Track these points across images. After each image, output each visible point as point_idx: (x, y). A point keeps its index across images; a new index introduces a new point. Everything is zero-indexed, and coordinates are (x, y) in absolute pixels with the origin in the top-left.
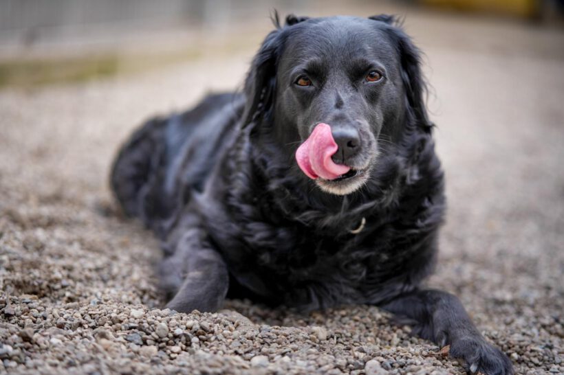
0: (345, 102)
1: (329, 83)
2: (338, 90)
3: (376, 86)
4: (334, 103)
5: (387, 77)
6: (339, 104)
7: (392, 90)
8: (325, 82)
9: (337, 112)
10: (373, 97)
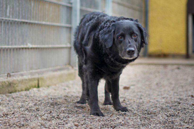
0: (130, 42)
1: (126, 38)
2: (128, 39)
3: (136, 38)
4: (128, 42)
5: (138, 35)
6: (129, 43)
7: (139, 39)
8: (125, 38)
9: (129, 44)
10: (136, 40)
